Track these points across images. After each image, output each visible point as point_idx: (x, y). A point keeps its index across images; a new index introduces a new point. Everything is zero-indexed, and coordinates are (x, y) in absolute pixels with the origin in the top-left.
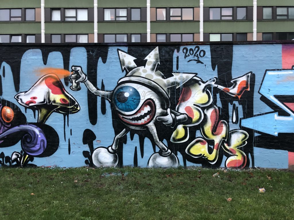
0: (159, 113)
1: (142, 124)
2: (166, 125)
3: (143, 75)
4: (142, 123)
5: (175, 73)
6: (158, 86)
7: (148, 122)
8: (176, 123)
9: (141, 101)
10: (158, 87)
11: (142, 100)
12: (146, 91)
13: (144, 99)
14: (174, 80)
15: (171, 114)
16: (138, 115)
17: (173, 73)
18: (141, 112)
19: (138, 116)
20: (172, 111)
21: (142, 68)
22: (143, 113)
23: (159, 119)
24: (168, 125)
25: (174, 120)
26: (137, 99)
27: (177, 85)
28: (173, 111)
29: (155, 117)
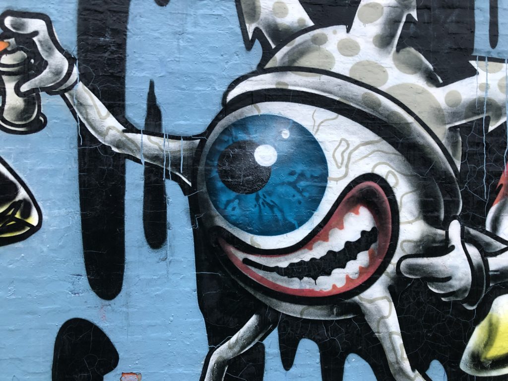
0: (409, 241)
1: (335, 292)
2: (444, 295)
3: (342, 65)
4: (334, 286)
5: (482, 59)
6: (410, 119)
7: (360, 282)
8: (488, 286)
9: (330, 184)
10: (408, 124)
11: (337, 180)
12: (355, 140)
13: (346, 175)
14: (480, 94)
15: (467, 246)
16: (318, 251)
17: (474, 58)
18: (331, 239)
19: (318, 257)
20: (469, 233)
21: (335, 32)
22: (337, 241)
23: (412, 269)
24: (452, 299)
25: (479, 272)
26: (312, 176)
27: (490, 114)
28: (473, 232)
29: (395, 260)
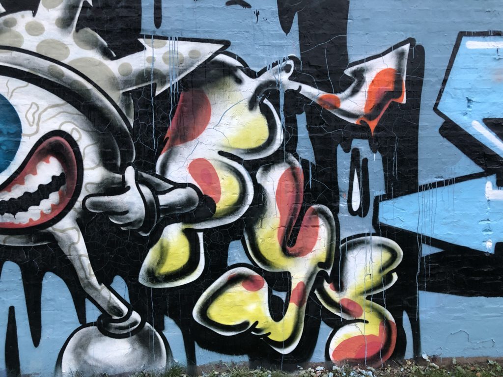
0: (92, 183)
1: (32, 224)
2: (123, 225)
3: (30, 43)
4: (31, 220)
5: (149, 37)
6: (89, 86)
7: (53, 216)
8: (159, 217)
9: (24, 139)
10: (88, 90)
11: (29, 136)
12: (43, 104)
13: (37, 132)
14: (148, 65)
15: (140, 186)
16: (16, 193)
17: (142, 37)
18: (26, 183)
19: (16, 197)
20: (142, 176)
21: (23, 17)
22: (32, 184)
23: (95, 205)
24: (130, 228)
25: (151, 207)
26: (8, 133)
27: (156, 81)
28: (145, 175)
29: (81, 199)
